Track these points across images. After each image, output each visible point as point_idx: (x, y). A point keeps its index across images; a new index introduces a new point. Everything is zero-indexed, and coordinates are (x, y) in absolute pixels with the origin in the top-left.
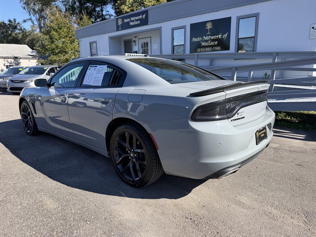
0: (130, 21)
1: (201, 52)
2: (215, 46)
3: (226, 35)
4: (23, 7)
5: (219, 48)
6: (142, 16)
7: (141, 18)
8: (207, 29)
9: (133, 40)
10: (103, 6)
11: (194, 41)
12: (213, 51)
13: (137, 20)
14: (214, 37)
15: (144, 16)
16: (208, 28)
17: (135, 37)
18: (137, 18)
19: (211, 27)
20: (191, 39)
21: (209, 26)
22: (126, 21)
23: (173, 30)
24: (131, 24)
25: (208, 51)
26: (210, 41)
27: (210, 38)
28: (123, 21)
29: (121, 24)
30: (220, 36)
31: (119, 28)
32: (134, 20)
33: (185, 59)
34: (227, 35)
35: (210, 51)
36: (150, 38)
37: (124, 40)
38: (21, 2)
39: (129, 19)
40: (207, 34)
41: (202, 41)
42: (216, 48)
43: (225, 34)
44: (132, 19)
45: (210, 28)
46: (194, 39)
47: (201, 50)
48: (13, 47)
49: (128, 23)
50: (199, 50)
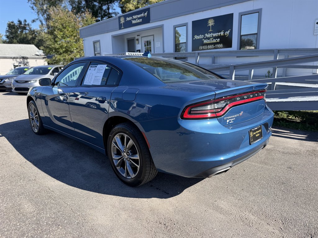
0: (132, 19)
1: (203, 50)
2: (217, 43)
3: (227, 33)
4: (31, 7)
5: (221, 45)
6: (144, 14)
7: (143, 16)
8: (209, 27)
9: (136, 38)
10: (109, 4)
11: (196, 38)
12: (215, 48)
13: (139, 18)
14: (216, 34)
15: (146, 14)
16: (210, 25)
17: (138, 35)
18: (139, 16)
19: (213, 24)
20: (193, 37)
21: (211, 23)
22: (128, 19)
23: (175, 27)
24: (134, 22)
25: (210, 49)
26: (212, 39)
27: (213, 35)
28: (125, 19)
29: (123, 23)
30: (222, 33)
31: (122, 27)
32: (136, 19)
33: (187, 57)
34: (229, 32)
35: (212, 49)
36: (153, 36)
37: (127, 39)
38: (29, 2)
39: (132, 17)
40: (210, 31)
41: (204, 38)
42: (219, 46)
43: (228, 31)
44: (135, 17)
45: (212, 26)
47: (203, 48)
48: (20, 47)
49: (130, 21)
50: (201, 48)
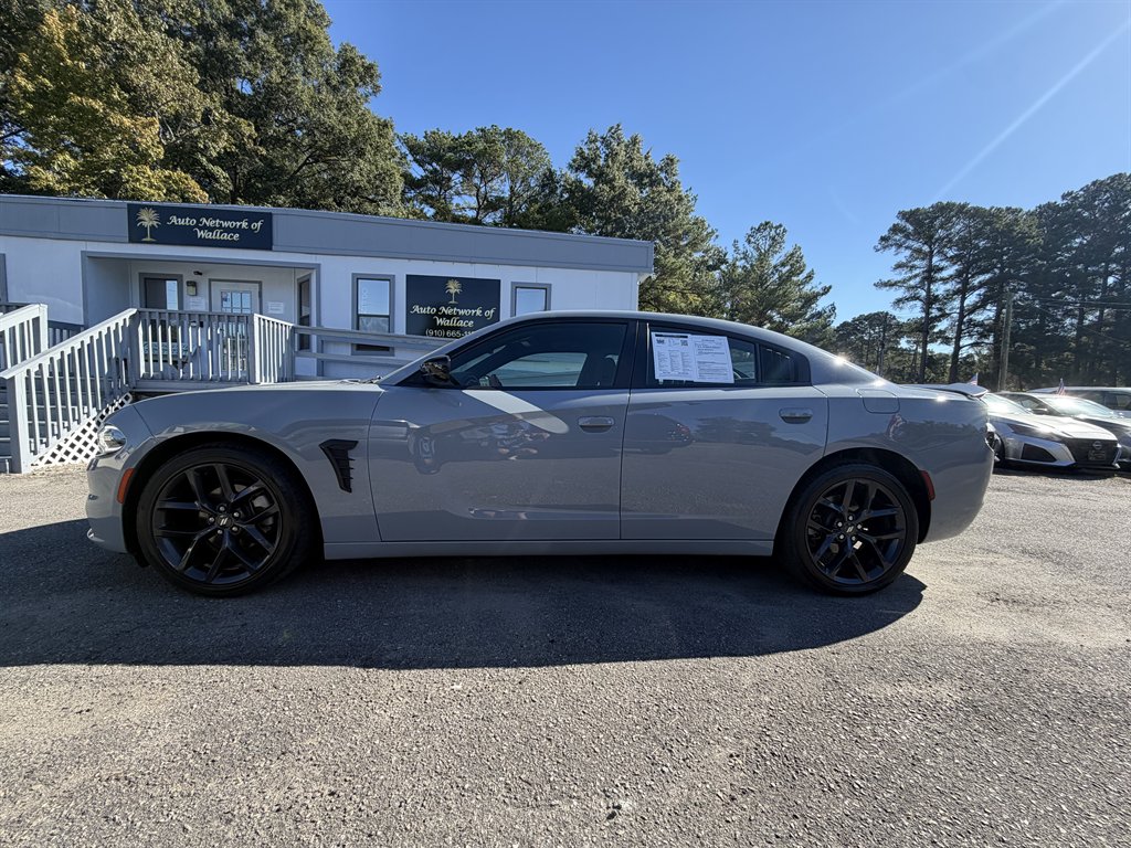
0: (197, 226)
2: (469, 330)
3: (490, 313)
6: (250, 223)
7: (244, 226)
8: (450, 294)
9: (188, 278)
11: (418, 312)
13: (228, 230)
14: (466, 311)
15: (258, 225)
16: (453, 291)
17: (200, 273)
18: (227, 224)
19: (459, 290)
20: (409, 308)
21: (453, 288)
22: (177, 221)
23: (357, 278)
24: (204, 234)
26: (455, 318)
27: (457, 312)
29: (153, 226)
30: (479, 312)
31: (145, 236)
32: (216, 228)
33: (393, 348)
34: (492, 311)
36: (257, 285)
37: (141, 274)
39: (194, 220)
40: (450, 302)
41: (436, 314)
44: (208, 222)
45: (456, 293)
46: (417, 309)
47: (435, 333)
50: (430, 331)
